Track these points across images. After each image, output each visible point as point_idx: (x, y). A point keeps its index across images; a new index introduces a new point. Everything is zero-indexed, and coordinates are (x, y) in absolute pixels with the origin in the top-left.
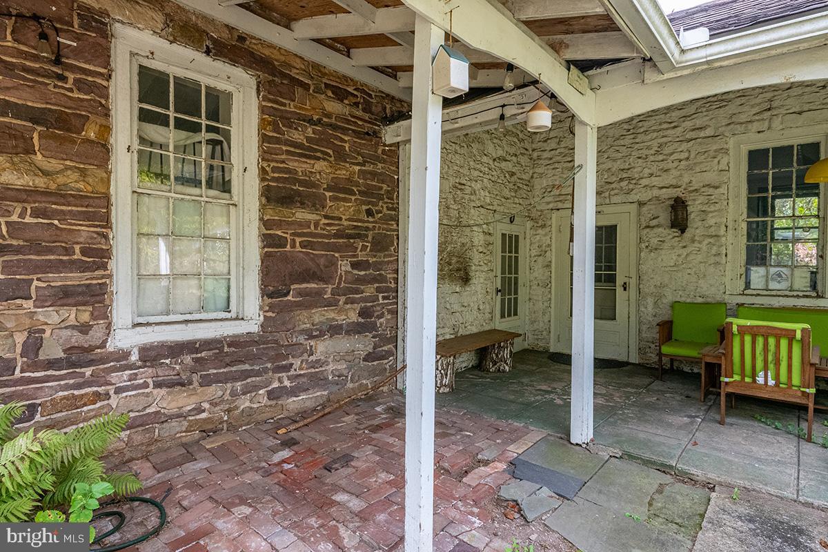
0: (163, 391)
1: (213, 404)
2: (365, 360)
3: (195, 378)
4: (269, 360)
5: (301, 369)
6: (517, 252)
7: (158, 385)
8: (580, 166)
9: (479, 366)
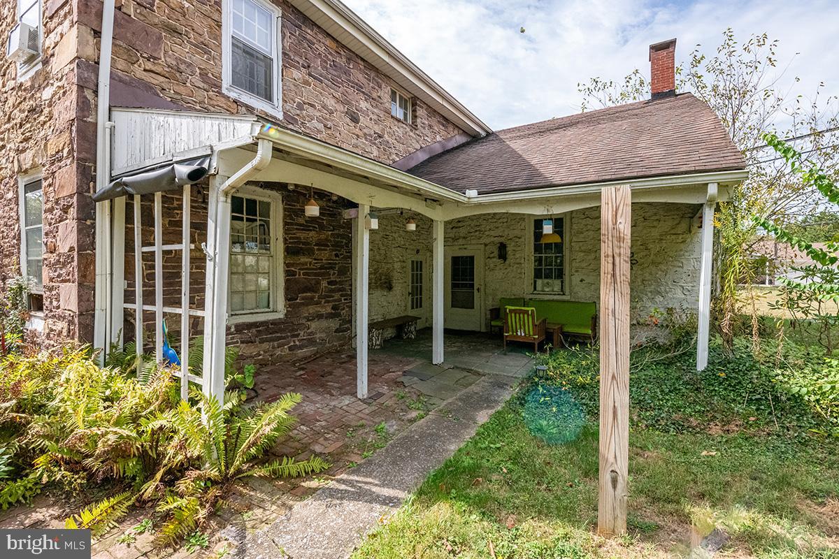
0: (244, 345)
1: (265, 352)
2: (335, 332)
3: (257, 339)
4: (289, 332)
5: (304, 336)
6: (421, 270)
7: (242, 342)
8: (435, 239)
9: (398, 337)
